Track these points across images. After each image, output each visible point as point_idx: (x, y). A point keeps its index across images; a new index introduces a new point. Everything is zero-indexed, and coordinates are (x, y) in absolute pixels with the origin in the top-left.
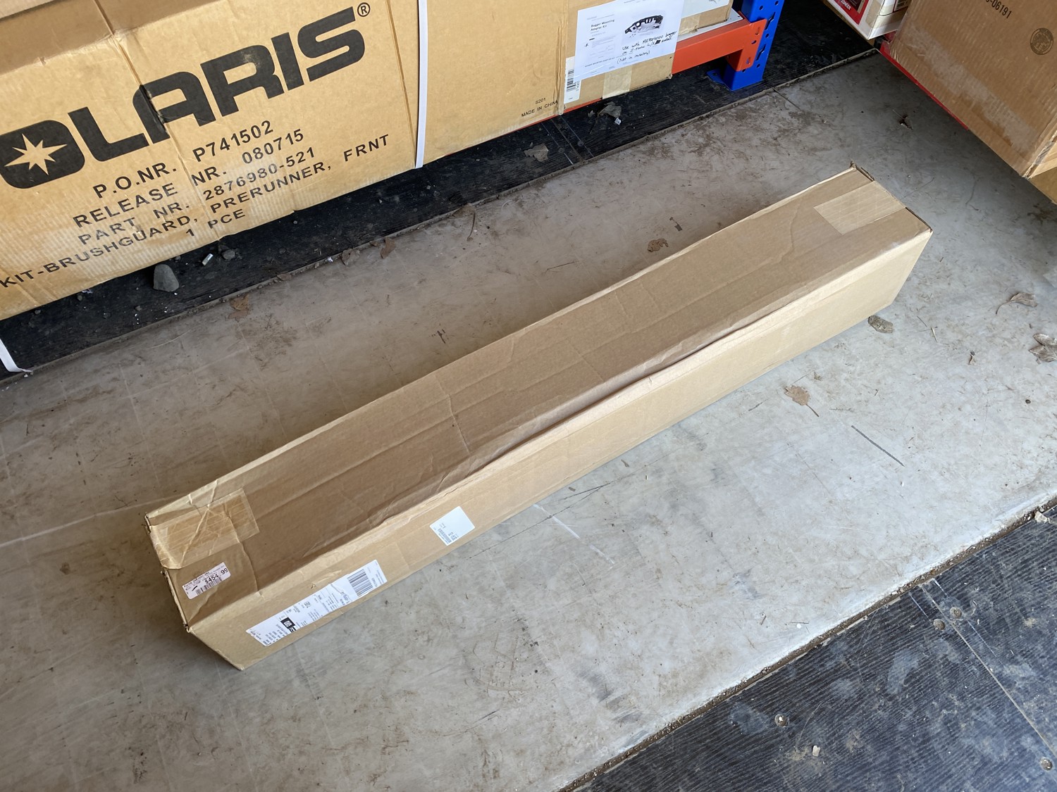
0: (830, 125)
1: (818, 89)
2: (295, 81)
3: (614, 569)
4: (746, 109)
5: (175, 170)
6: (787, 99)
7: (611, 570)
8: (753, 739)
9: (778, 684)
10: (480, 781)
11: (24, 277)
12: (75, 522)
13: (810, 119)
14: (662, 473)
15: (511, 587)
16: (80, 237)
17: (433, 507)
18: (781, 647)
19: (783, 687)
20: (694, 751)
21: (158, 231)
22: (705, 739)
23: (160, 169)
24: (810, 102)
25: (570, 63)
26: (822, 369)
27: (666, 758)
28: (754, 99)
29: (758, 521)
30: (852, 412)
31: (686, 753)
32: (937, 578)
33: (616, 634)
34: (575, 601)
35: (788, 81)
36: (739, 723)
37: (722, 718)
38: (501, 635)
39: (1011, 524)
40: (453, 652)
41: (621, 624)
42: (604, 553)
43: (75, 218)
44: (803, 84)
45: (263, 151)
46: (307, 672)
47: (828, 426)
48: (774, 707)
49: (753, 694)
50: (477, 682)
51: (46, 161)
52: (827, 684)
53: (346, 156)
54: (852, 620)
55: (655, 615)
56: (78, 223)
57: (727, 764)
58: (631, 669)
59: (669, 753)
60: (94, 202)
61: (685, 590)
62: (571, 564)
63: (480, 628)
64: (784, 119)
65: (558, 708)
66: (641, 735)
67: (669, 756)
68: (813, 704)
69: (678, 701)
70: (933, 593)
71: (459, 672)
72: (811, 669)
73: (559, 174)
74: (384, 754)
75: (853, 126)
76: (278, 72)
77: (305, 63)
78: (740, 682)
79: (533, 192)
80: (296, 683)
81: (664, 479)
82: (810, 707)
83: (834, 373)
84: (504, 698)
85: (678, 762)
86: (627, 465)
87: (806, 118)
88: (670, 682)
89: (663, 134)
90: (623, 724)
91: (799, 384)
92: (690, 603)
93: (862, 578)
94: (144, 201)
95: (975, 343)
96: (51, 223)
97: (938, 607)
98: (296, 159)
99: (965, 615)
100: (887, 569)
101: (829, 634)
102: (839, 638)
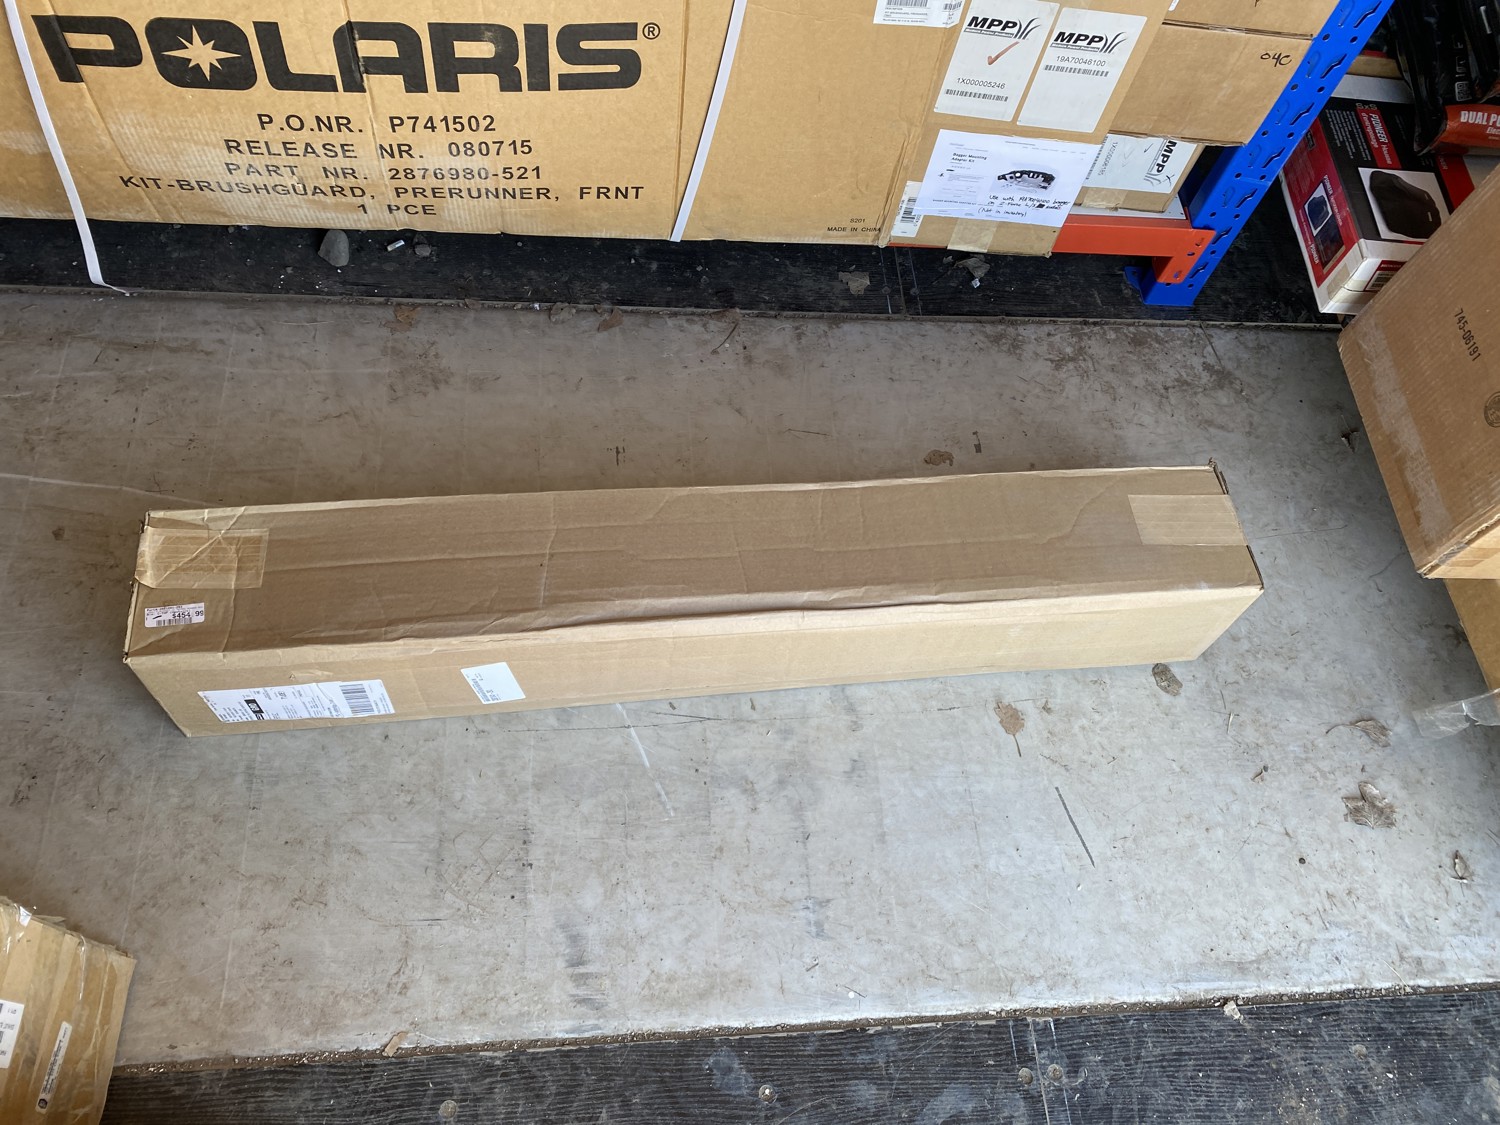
0: (1247, 401)
1: (1260, 347)
2: (540, 82)
3: (669, 822)
4: (1149, 335)
5: (361, 131)
6: (1211, 343)
7: (664, 822)
8: (720, 1098)
9: (788, 1051)
10: (382, 989)
11: (150, 183)
12: (96, 486)
13: (1226, 382)
14: (790, 736)
15: (538, 787)
16: (227, 164)
17: (468, 648)
18: (816, 1009)
19: (791, 1056)
20: (645, 1077)
21: (322, 192)
22: (665, 1071)
23: (343, 123)
24: (1239, 360)
25: (911, 188)
26: (1059, 701)
27: (607, 1069)
28: (1169, 326)
29: (873, 848)
30: (1067, 770)
31: (633, 1075)
32: (1055, 1021)
33: (629, 899)
34: (603, 838)
35: (1225, 320)
36: (715, 1072)
37: (698, 1056)
38: (495, 837)
39: (1191, 999)
40: (431, 830)
41: (641, 891)
42: (668, 798)
43: (227, 141)
44: (1244, 334)
45: (476, 148)
46: (256, 772)
47: (1026, 774)
48: (767, 1074)
49: (749, 1047)
50: (439, 876)
51: (211, 64)
52: (846, 1079)
53: (582, 194)
54: (920, 1019)
55: (688, 898)
56: (229, 148)
57: (674, 1111)
58: (624, 948)
59: (614, 1065)
60: (254, 131)
61: (738, 887)
62: (621, 792)
63: (475, 817)
64: (1192, 368)
65: (514, 951)
66: (592, 1029)
67: (612, 1068)
68: (816, 1093)
69: (658, 1011)
70: (1040, 1036)
71: (426, 855)
72: (837, 1052)
73: (867, 319)
74: (293, 906)
75: (1279, 414)
76: (522, 64)
77: (557, 66)
78: (743, 1026)
79: (823, 327)
80: (239, 780)
81: (789, 745)
82: (810, 1095)
83: (1070, 713)
84: (459, 909)
85: (619, 1081)
86: (753, 708)
87: (1222, 378)
88: (661, 984)
89: (1024, 323)
90: (578, 1006)
91: (1019, 706)
92: (736, 905)
93: (962, 976)
94: (314, 152)
95: (1277, 757)
96: (197, 135)
97: (1037, 1056)
98: (517, 174)
99: (1065, 1080)
100: (999, 980)
101: (882, 1022)
102: (892, 1033)
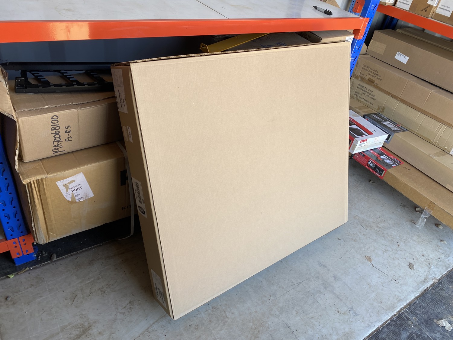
15: (281, 314)
18: (368, 330)
29: (351, 292)
33: (318, 328)
39: (422, 292)
40: (267, 335)
63: (274, 327)
70: (407, 313)
72: (379, 337)
81: (320, 280)
95: (397, 240)
97: (409, 317)
99: (417, 319)
100: (392, 306)
101: (381, 326)
102: (384, 327)
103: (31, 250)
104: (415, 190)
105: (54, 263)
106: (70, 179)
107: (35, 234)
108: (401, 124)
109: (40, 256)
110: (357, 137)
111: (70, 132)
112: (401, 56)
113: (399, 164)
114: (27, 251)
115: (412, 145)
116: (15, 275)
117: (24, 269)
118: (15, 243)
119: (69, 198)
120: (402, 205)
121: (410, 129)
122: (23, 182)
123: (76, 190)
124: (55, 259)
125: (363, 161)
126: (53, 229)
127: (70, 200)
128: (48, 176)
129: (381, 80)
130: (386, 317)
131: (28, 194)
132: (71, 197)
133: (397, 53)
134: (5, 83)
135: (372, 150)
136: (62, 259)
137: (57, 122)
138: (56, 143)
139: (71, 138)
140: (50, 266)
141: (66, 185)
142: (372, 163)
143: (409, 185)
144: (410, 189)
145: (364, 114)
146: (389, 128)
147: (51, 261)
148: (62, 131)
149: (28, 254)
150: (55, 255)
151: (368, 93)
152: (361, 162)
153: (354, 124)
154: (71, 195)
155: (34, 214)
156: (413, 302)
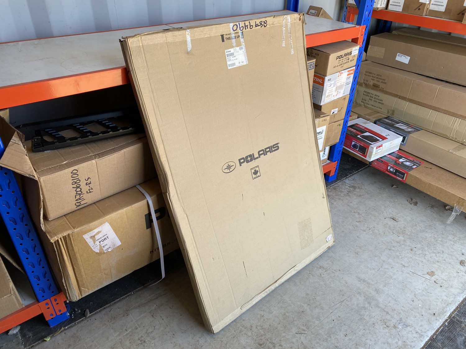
0: (362, 189)
1: (353, 179)
6: (346, 183)
13: (355, 188)
18: (422, 341)
24: (353, 183)
28: (336, 184)
32: (457, 312)
35: (344, 178)
44: (349, 179)
64: (348, 188)
70: (458, 316)
75: (368, 188)
81: (362, 295)
97: (462, 321)
100: (441, 311)
101: (435, 334)
102: (438, 335)
103: (64, 309)
104: (441, 188)
105: (89, 319)
106: (96, 231)
107: (67, 291)
108: (414, 124)
109: (73, 314)
110: (371, 144)
111: (90, 183)
112: (401, 56)
113: (420, 165)
114: (60, 311)
115: (430, 143)
116: (51, 337)
117: (59, 330)
118: (47, 304)
119: (97, 250)
120: (431, 206)
121: (424, 128)
122: (51, 241)
123: (103, 241)
124: (89, 315)
125: (382, 167)
126: (84, 284)
127: (98, 252)
128: (75, 231)
129: (385, 83)
130: (438, 324)
131: (57, 252)
132: (99, 248)
133: (398, 55)
134: (22, 145)
135: (389, 154)
136: (96, 313)
137: (77, 176)
138: (78, 197)
139: (92, 189)
140: (85, 323)
141: (93, 237)
142: (392, 167)
143: (434, 184)
144: (435, 188)
145: (374, 120)
146: (403, 130)
147: (85, 317)
148: (83, 184)
149: (61, 314)
150: (88, 310)
151: (375, 98)
152: (380, 168)
153: (367, 132)
154: (99, 246)
155: (64, 271)
156: (462, 304)
